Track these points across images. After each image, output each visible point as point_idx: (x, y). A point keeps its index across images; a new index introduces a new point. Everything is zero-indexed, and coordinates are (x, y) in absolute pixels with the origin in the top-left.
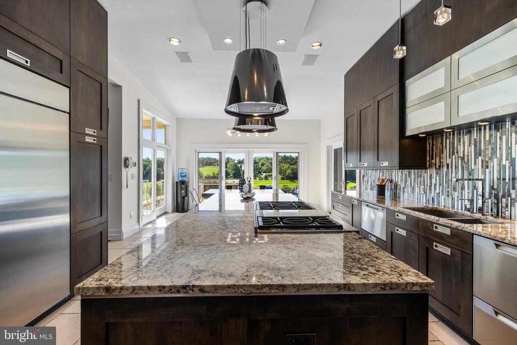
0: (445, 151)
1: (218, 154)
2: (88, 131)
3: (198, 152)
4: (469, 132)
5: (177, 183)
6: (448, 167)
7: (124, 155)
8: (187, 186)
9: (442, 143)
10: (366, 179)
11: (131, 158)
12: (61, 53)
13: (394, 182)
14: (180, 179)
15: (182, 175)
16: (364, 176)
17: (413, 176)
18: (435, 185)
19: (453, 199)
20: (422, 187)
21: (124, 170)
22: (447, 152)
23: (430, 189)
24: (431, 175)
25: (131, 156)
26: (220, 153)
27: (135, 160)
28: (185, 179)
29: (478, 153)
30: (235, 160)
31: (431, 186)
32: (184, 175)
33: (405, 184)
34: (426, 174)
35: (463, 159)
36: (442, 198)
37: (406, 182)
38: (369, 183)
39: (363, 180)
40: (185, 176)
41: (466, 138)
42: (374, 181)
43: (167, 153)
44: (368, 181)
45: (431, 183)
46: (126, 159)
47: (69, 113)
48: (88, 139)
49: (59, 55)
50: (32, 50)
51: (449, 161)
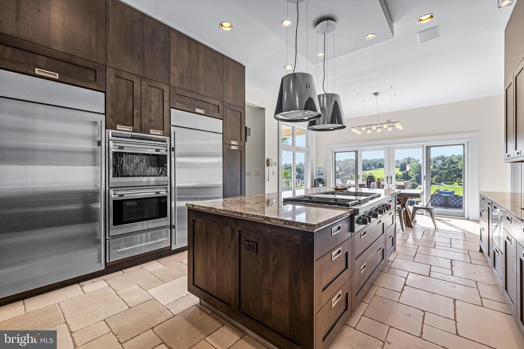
1: (354, 153)
2: (233, 143)
3: (335, 153)
5: (315, 180)
7: (267, 157)
11: (272, 159)
12: (218, 102)
14: (318, 177)
15: (319, 173)
21: (266, 168)
25: (272, 158)
26: (356, 152)
27: (275, 160)
28: (321, 177)
30: (419, 160)
40: (322, 174)
43: (307, 155)
46: (268, 160)
47: (223, 134)
48: (233, 148)
49: (217, 103)
50: (205, 105)
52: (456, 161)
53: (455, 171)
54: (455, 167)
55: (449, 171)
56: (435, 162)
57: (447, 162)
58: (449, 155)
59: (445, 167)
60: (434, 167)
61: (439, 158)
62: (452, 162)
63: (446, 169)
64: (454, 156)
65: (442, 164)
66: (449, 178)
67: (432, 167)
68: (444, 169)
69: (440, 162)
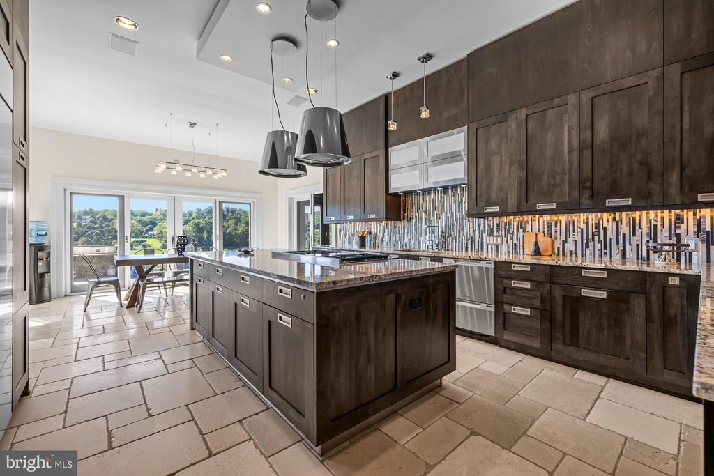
0: (414, 206)
1: (117, 198)
3: (71, 194)
4: (429, 194)
6: (416, 220)
8: (49, 252)
9: (412, 200)
10: (343, 232)
13: (373, 233)
14: (37, 239)
15: (40, 233)
16: (340, 231)
17: (390, 227)
18: (407, 233)
19: (419, 243)
20: (397, 236)
22: (415, 207)
23: (404, 237)
24: (404, 226)
26: (122, 198)
28: (44, 241)
29: (435, 209)
31: (404, 234)
32: (44, 232)
33: (384, 235)
34: (401, 224)
35: (426, 212)
36: (412, 242)
37: (384, 232)
38: (347, 237)
39: (340, 234)
40: (46, 235)
41: (428, 197)
42: (353, 235)
44: (345, 235)
45: (404, 232)
51: (417, 214)
52: (110, 217)
53: (110, 231)
54: (109, 226)
55: (102, 232)
56: (79, 217)
57: (99, 218)
58: (101, 209)
59: (96, 226)
60: (80, 225)
61: (86, 213)
62: (105, 219)
63: (97, 228)
64: (107, 210)
65: (92, 222)
66: (102, 240)
67: (75, 225)
68: (94, 228)
69: (88, 218)
